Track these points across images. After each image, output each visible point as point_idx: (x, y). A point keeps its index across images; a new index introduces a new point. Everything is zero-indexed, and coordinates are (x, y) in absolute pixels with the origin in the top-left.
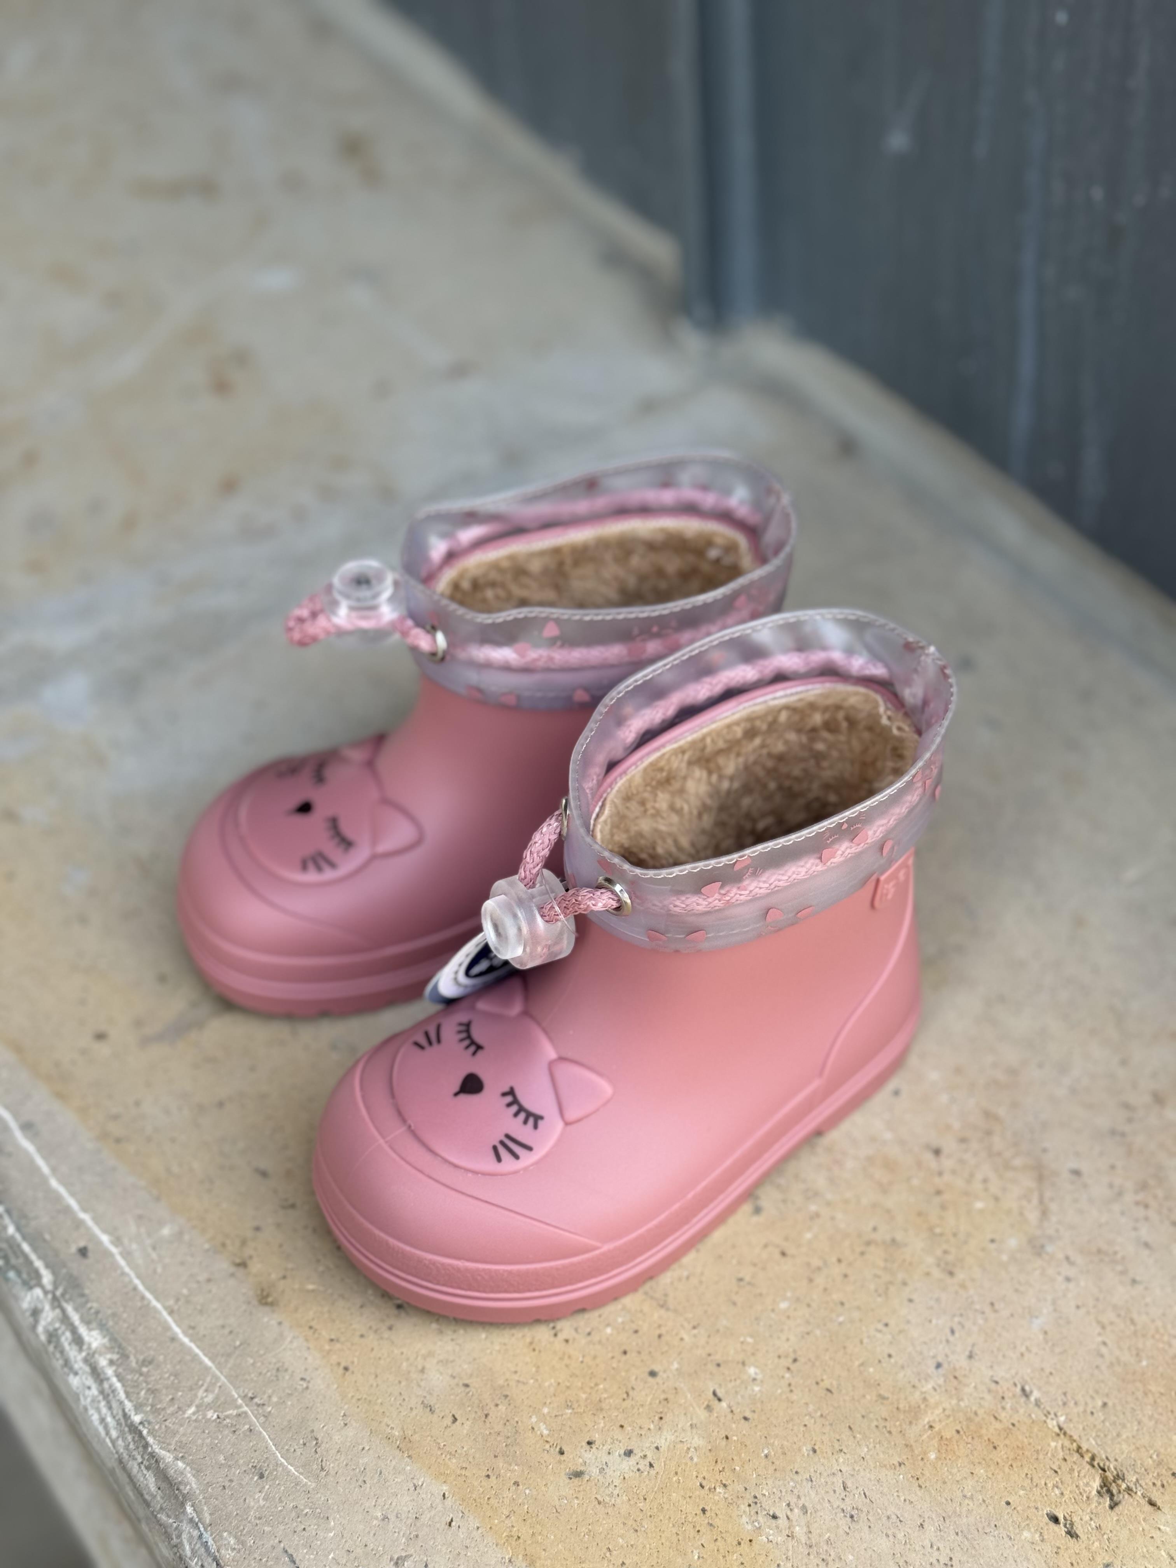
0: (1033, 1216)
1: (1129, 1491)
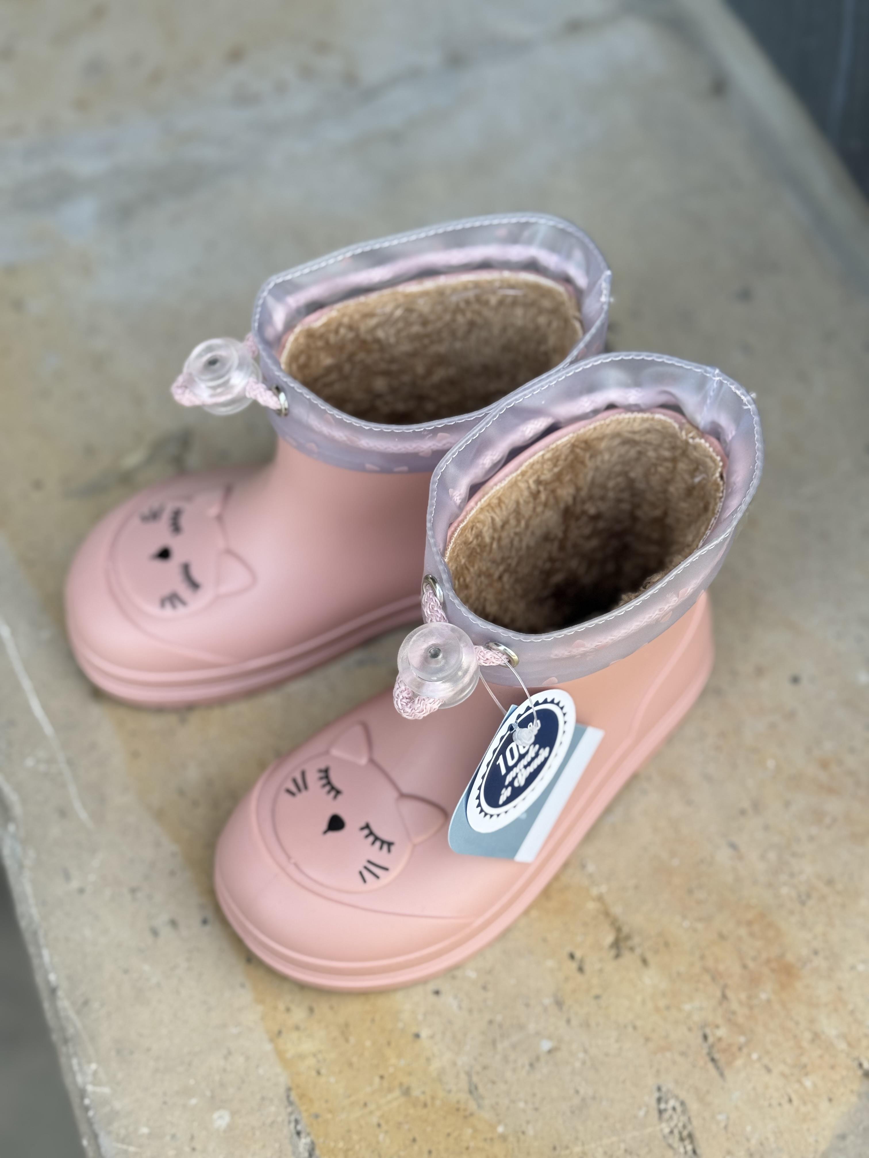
1: (632, 949)
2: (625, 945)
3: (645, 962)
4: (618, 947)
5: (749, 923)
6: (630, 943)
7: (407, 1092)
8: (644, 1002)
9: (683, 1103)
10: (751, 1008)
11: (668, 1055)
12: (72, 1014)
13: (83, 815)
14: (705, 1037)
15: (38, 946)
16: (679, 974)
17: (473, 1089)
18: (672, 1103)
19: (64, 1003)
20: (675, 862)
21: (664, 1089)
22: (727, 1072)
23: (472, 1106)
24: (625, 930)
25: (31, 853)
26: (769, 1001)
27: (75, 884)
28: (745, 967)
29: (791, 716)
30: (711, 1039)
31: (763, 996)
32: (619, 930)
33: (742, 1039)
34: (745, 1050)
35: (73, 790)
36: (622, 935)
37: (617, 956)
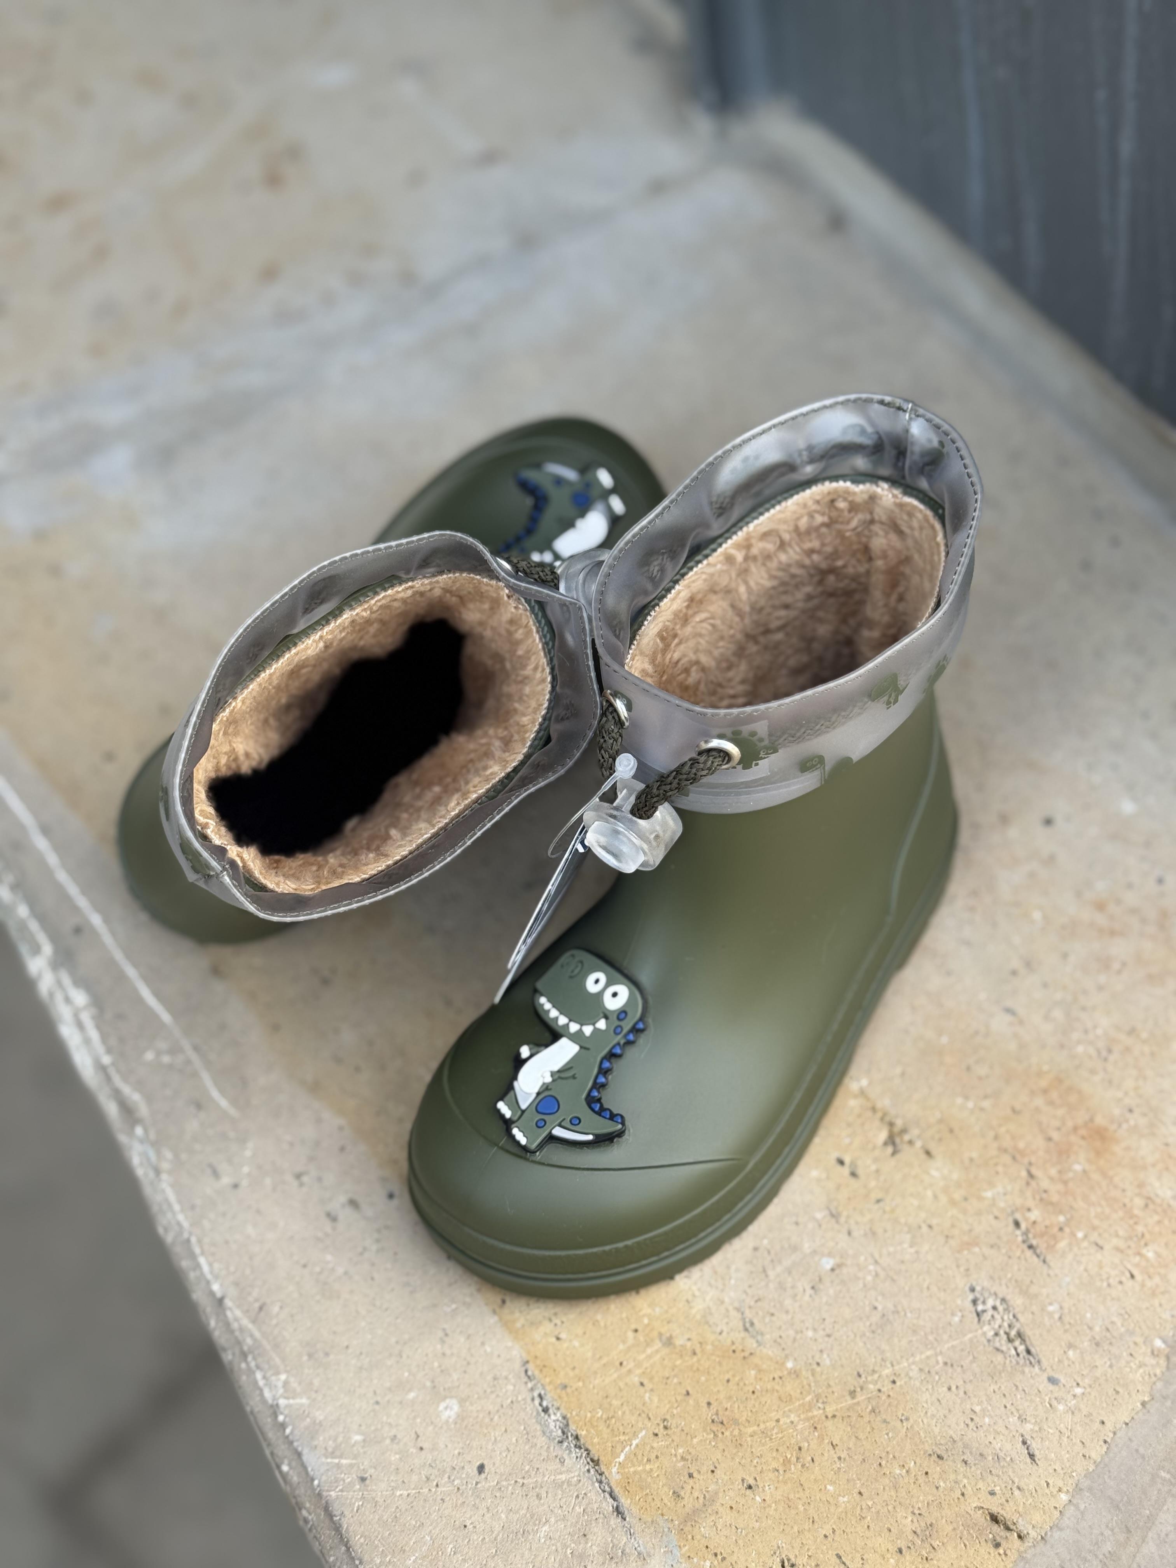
1: (911, 1142)
2: (902, 1140)
3: (928, 1153)
4: (894, 1144)
5: (1045, 1091)
6: (906, 1138)
7: (669, 1342)
8: (935, 1197)
9: (1003, 1300)
10: (1065, 1183)
11: (976, 1250)
12: (245, 1322)
13: (224, 1103)
14: (1017, 1224)
15: (193, 1256)
16: (971, 1160)
17: (748, 1327)
18: (990, 1302)
19: (234, 1313)
20: (944, 1040)
21: (978, 1288)
22: (1049, 1258)
23: (751, 1344)
24: (899, 1123)
25: (169, 1155)
26: (1084, 1171)
27: (226, 1180)
28: (1050, 1139)
29: (1050, 860)
30: (1023, 1226)
31: (1078, 1167)
32: (891, 1125)
33: (1061, 1218)
34: (1067, 1230)
35: (207, 1079)
36: (896, 1129)
37: (894, 1153)
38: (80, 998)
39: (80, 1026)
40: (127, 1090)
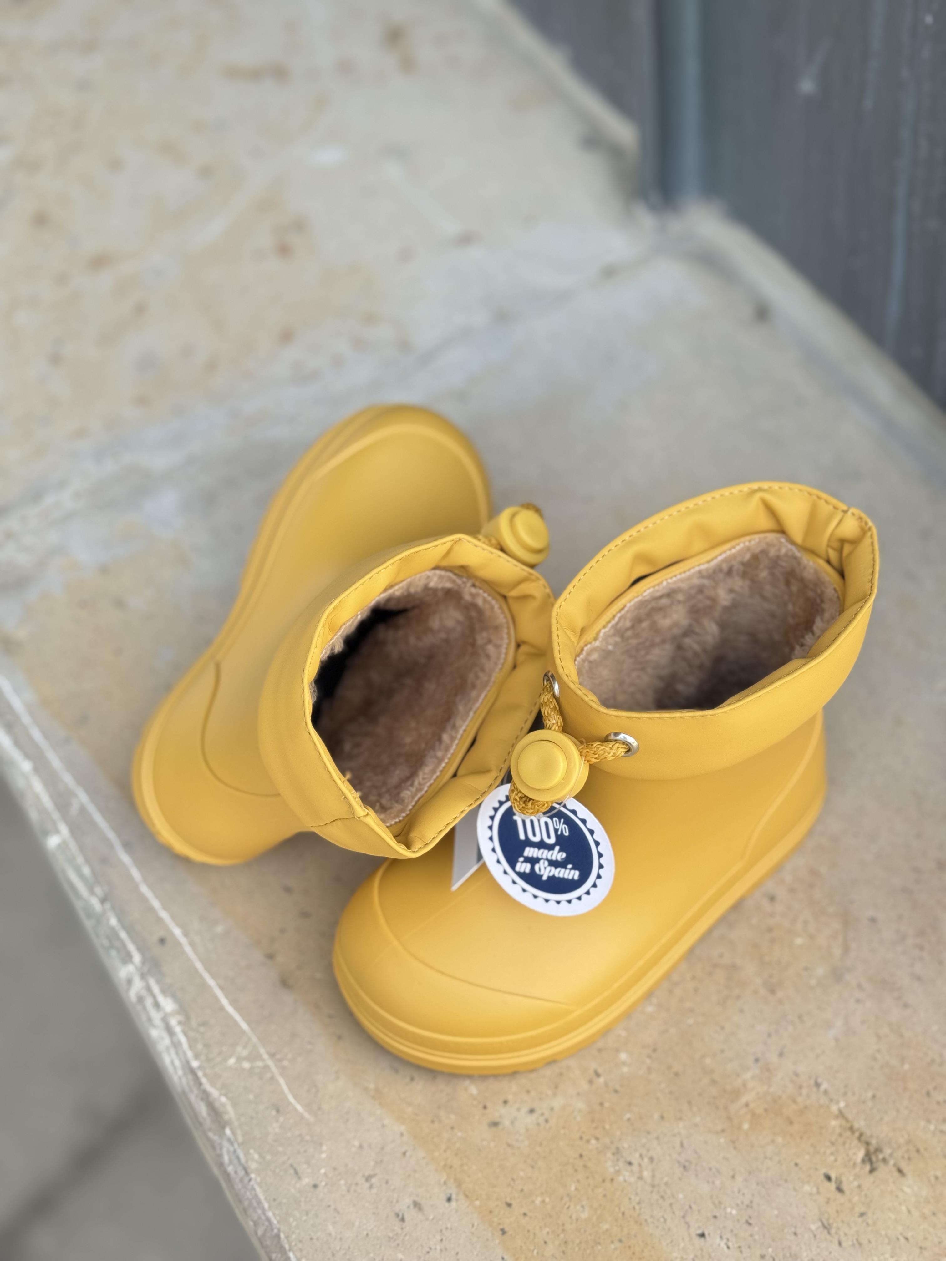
0: (837, 952)
1: (885, 1161)
2: (877, 1157)
3: (900, 1171)
4: (871, 1163)
6: (881, 1156)
8: (909, 1212)
13: (300, 1108)
16: (937, 1178)
20: (906, 1067)
24: (874, 1142)
25: (254, 1155)
32: (868, 1144)
35: (283, 1084)
36: (872, 1149)
37: (872, 1171)
38: (168, 1005)
39: (169, 1030)
40: (214, 1093)
